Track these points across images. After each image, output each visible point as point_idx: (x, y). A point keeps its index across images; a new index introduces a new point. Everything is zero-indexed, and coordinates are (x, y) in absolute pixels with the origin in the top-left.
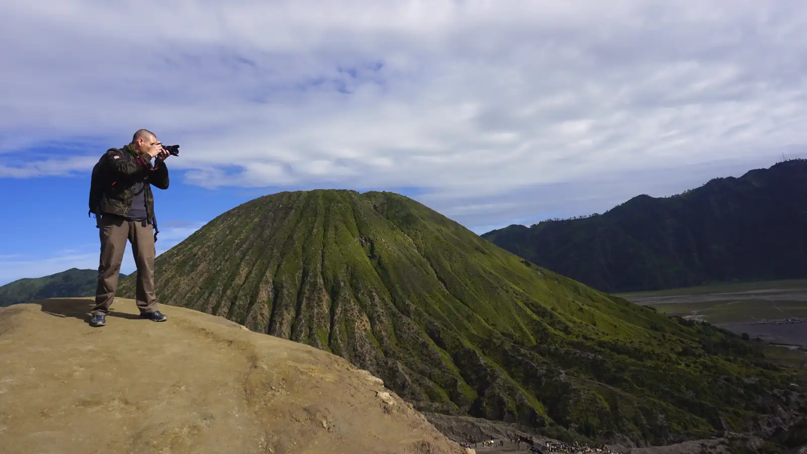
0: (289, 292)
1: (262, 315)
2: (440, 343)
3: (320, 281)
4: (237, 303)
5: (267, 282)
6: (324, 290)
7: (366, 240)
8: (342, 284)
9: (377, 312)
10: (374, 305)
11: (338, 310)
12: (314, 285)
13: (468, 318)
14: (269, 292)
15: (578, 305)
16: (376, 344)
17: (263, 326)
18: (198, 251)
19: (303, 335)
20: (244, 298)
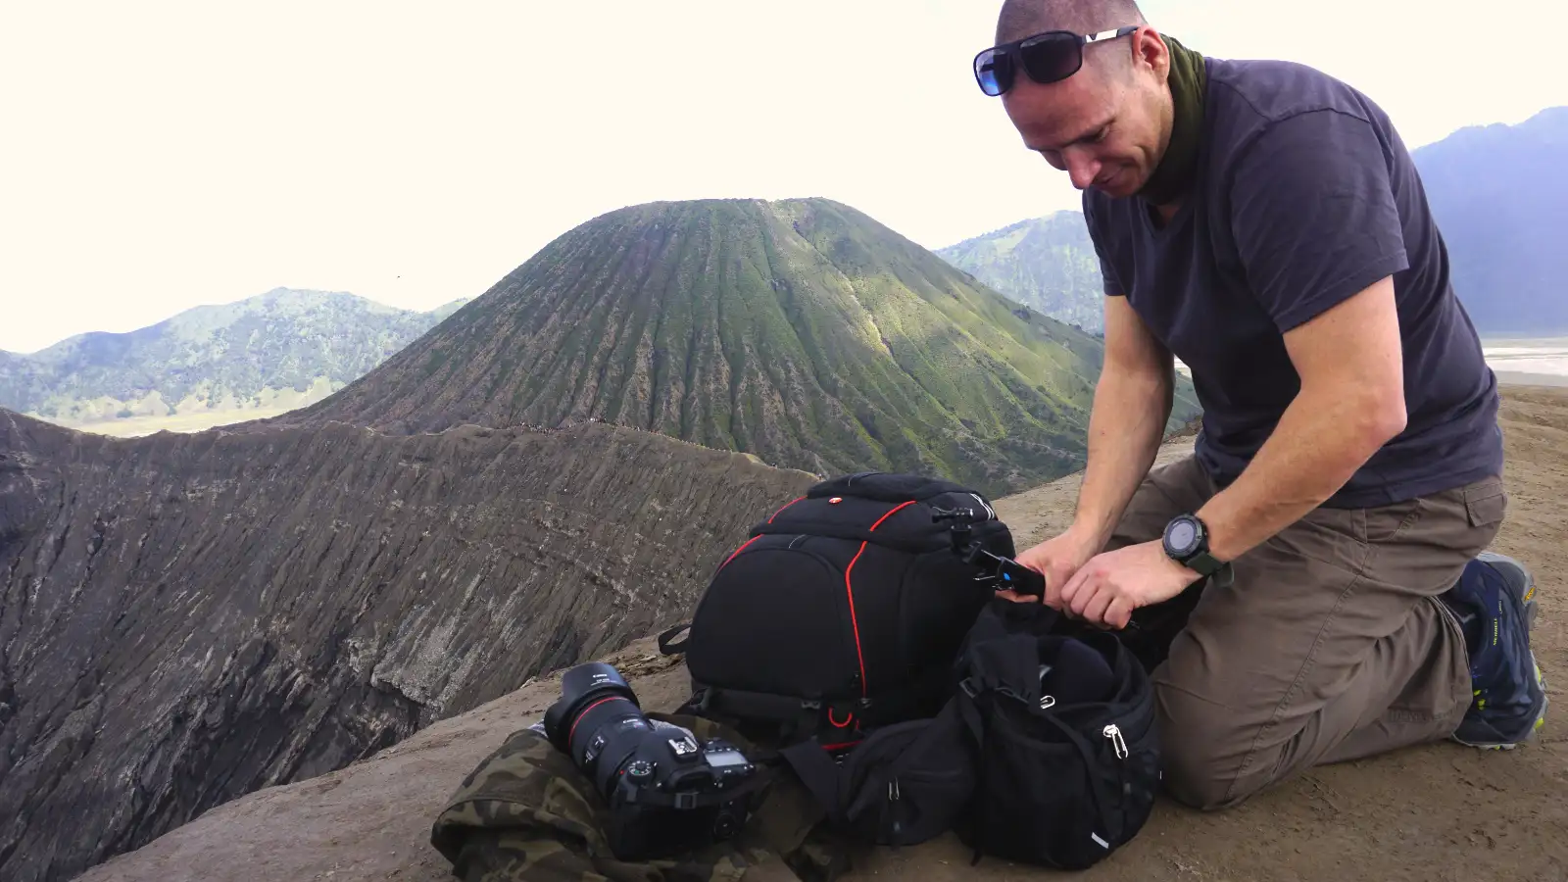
0: (674, 361)
1: (643, 390)
2: (874, 433)
3: (717, 344)
4: (609, 374)
5: (645, 345)
6: (723, 358)
7: (780, 283)
8: (747, 349)
9: (793, 389)
10: (789, 380)
11: (743, 385)
12: (709, 350)
13: (917, 399)
14: (649, 359)
15: (1081, 381)
16: (790, 432)
17: (646, 406)
18: (542, 296)
19: (697, 418)
20: (616, 367)
